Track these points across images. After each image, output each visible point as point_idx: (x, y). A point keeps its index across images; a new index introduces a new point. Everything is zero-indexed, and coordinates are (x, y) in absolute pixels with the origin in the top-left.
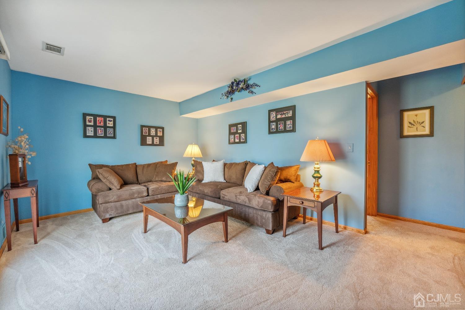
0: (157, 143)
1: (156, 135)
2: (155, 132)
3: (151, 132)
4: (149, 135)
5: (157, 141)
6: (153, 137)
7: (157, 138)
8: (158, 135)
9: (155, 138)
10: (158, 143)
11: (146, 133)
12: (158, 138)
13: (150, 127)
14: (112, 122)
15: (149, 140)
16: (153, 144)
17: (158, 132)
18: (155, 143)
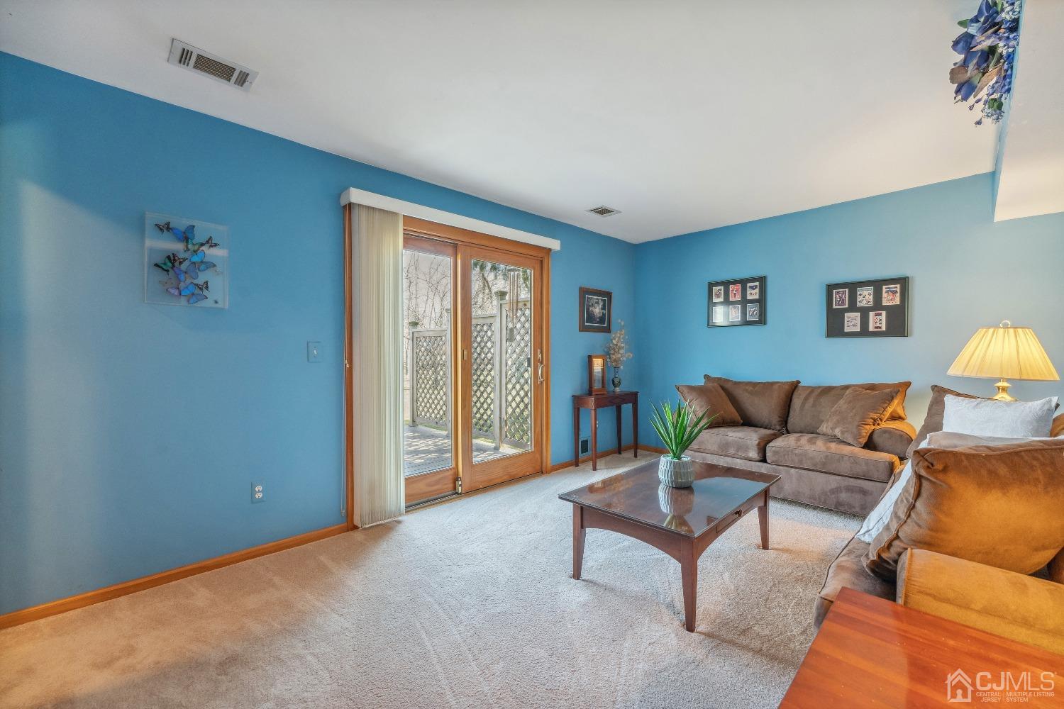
0: (880, 328)
1: (878, 305)
2: (871, 297)
3: (859, 298)
4: (853, 307)
5: (878, 321)
6: (864, 312)
7: (880, 315)
8: (885, 303)
9: (871, 314)
10: (884, 328)
11: (843, 303)
12: (884, 313)
13: (853, 287)
14: (757, 290)
15: (852, 321)
16: (864, 332)
17: (885, 295)
18: (871, 328)
